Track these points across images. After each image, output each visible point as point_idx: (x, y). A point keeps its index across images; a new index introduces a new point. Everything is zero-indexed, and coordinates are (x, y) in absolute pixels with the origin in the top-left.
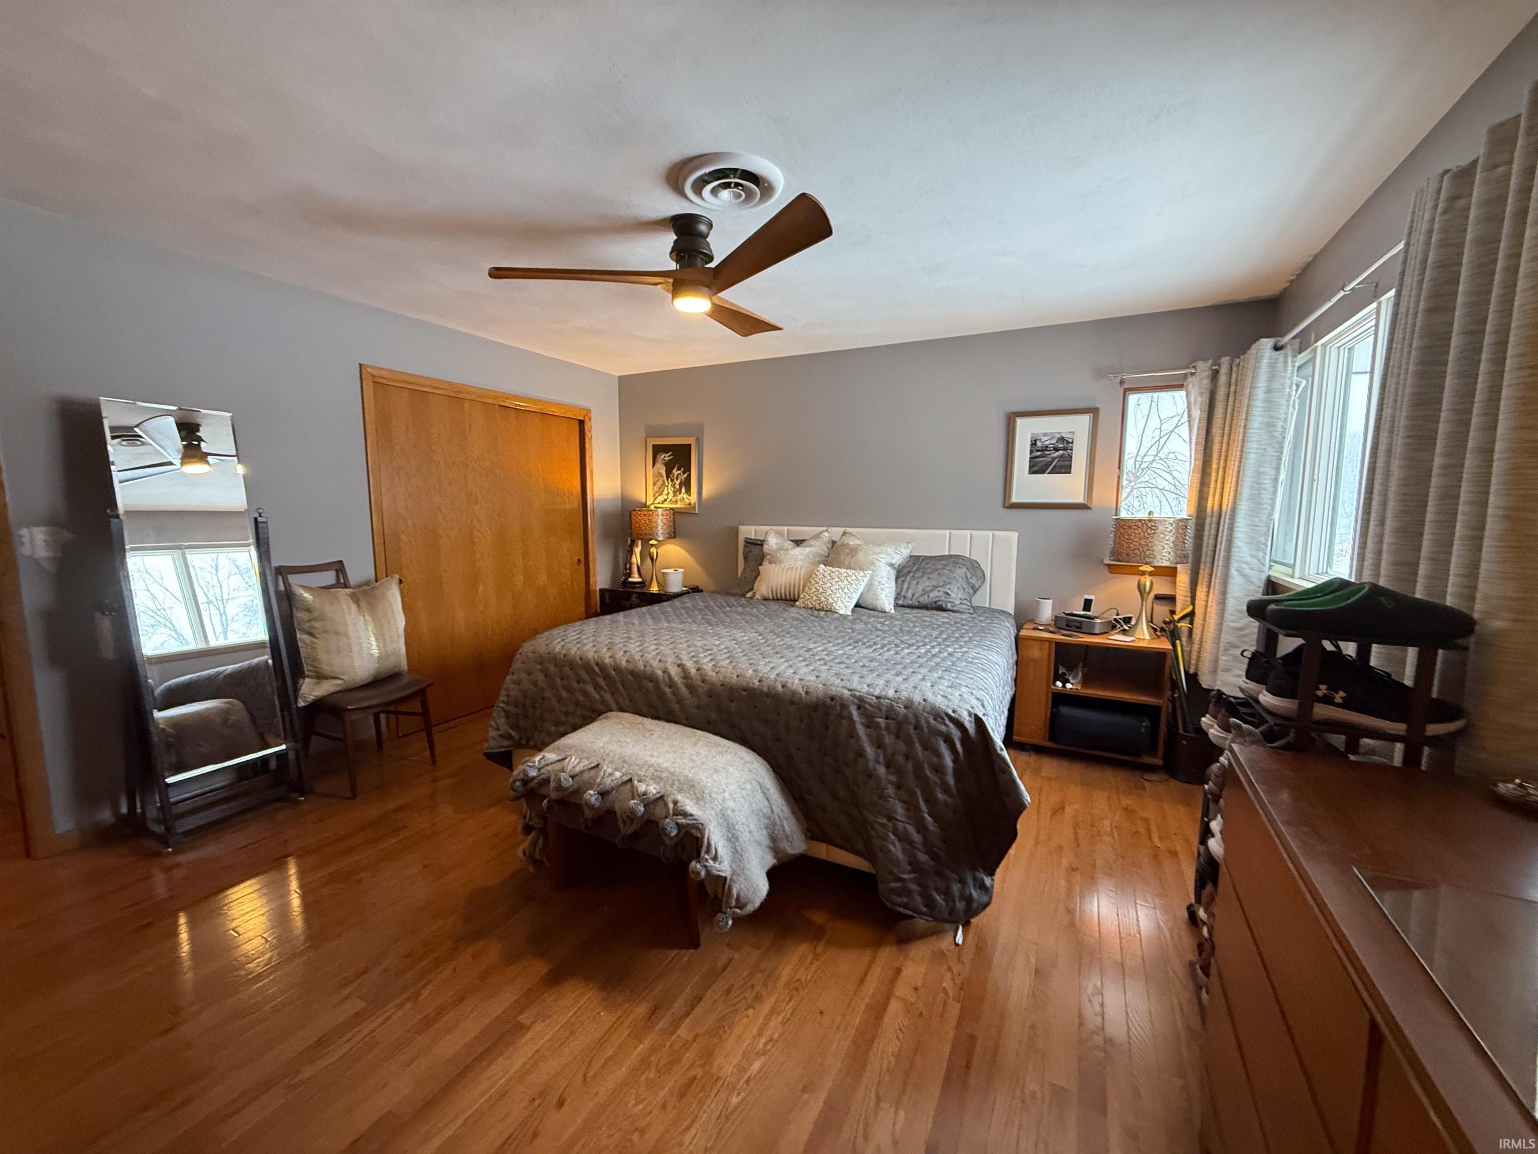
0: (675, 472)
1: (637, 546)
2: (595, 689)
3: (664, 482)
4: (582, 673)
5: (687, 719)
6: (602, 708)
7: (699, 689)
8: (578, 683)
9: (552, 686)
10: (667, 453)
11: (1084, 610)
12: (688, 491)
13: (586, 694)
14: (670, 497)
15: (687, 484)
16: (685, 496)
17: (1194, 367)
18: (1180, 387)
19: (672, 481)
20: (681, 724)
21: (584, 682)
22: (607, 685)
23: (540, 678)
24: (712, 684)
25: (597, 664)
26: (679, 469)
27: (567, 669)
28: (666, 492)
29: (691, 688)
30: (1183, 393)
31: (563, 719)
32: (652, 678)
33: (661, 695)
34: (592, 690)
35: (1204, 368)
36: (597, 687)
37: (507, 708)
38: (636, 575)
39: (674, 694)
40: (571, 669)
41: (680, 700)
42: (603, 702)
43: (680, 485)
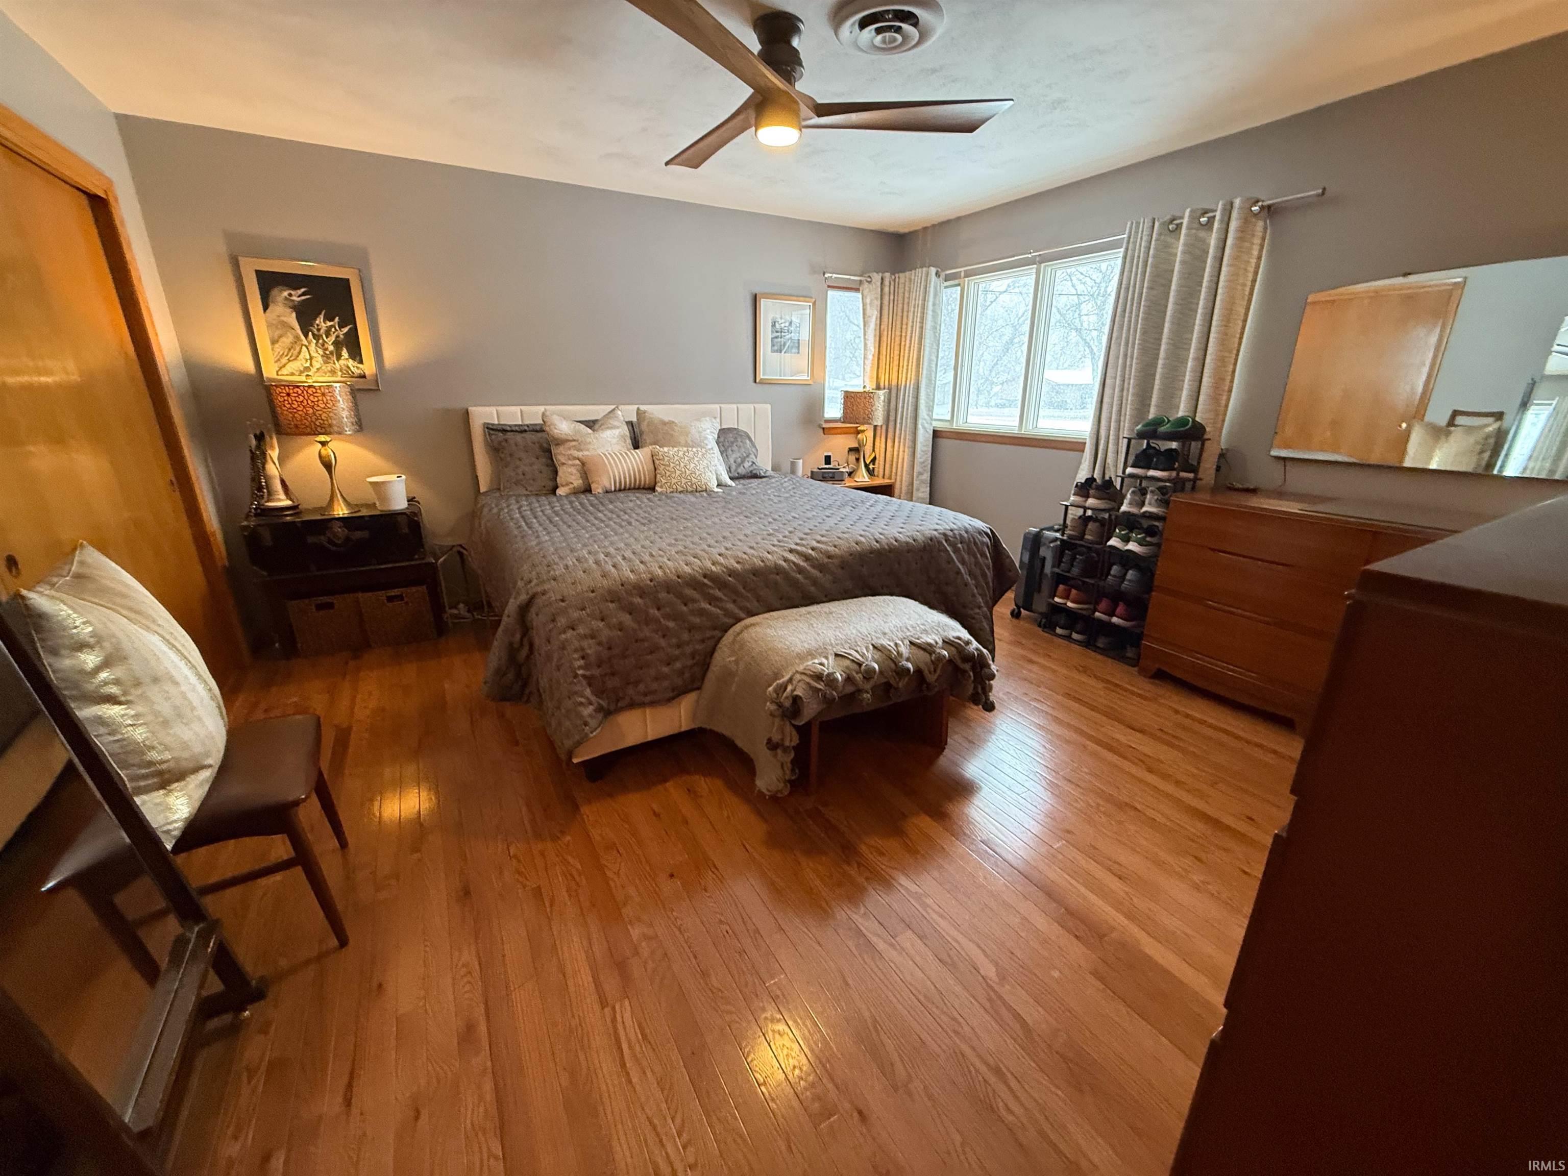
0: (321, 322)
1: (272, 447)
2: (710, 604)
3: (297, 338)
4: (689, 592)
5: (826, 596)
6: (729, 621)
7: (830, 565)
8: (685, 605)
9: (648, 621)
10: (296, 288)
11: (826, 464)
12: (356, 354)
13: (702, 612)
14: (317, 365)
15: (352, 344)
16: (351, 363)
17: (870, 277)
18: (857, 290)
19: (317, 337)
20: (823, 602)
21: (694, 601)
22: (725, 595)
23: (627, 619)
24: (842, 557)
25: (705, 576)
26: (327, 318)
27: (663, 595)
28: (305, 353)
29: (821, 567)
30: (859, 295)
31: (677, 652)
32: (778, 570)
33: (794, 583)
34: (708, 606)
35: (877, 277)
36: (712, 600)
37: (588, 673)
38: (283, 496)
39: (806, 578)
40: (668, 593)
41: (815, 582)
42: (728, 614)
43: (336, 343)
